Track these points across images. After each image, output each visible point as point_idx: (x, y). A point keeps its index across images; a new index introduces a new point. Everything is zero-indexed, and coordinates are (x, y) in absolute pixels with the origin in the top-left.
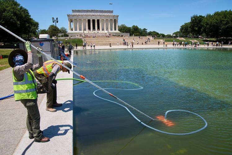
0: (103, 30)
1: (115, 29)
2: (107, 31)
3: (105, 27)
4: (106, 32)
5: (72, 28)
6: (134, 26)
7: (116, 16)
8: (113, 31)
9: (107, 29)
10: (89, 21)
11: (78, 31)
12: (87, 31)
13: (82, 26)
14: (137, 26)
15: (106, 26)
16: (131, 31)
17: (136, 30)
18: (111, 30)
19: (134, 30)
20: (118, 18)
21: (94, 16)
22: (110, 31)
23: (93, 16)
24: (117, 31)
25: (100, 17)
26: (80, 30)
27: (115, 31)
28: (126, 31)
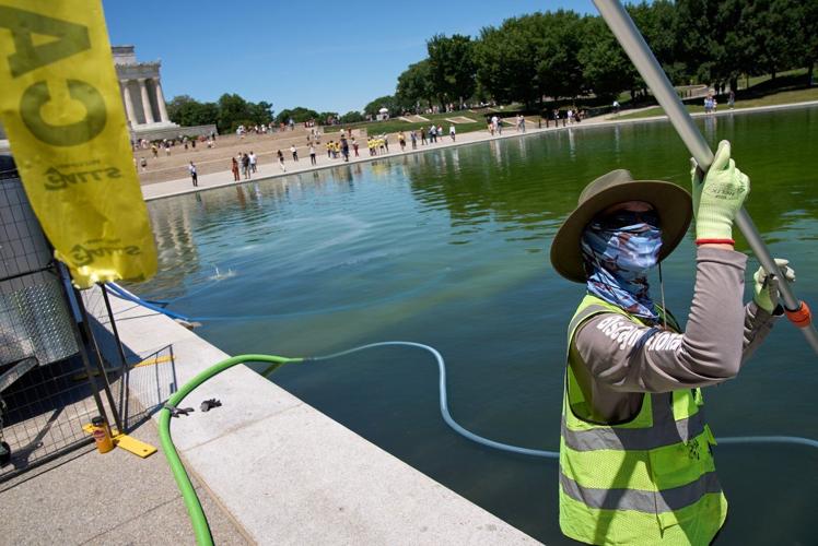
1: (157, 118)
6: (226, 97)
7: (147, 66)
8: (150, 125)
14: (237, 97)
16: (219, 115)
17: (238, 110)
18: (139, 123)
19: (231, 111)
22: (136, 127)
24: (165, 123)
27: (157, 126)
28: (198, 118)
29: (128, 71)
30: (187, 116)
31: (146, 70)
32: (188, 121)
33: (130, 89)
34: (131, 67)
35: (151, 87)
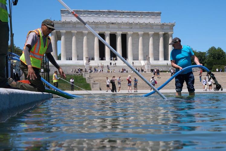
0: (136, 58)
1: (166, 58)
2: (146, 62)
4: (143, 63)
5: (60, 55)
6: (213, 49)
7: (167, 25)
8: (161, 61)
9: (146, 58)
11: (74, 61)
12: (96, 62)
13: (85, 49)
14: (220, 50)
15: (143, 50)
16: (206, 61)
17: (219, 58)
18: (155, 59)
19: (214, 58)
20: (172, 29)
21: (113, 26)
22: (152, 61)
23: (111, 26)
25: (128, 27)
26: (80, 58)
29: (154, 27)
31: (165, 28)
33: (153, 38)
34: (157, 25)
35: (166, 38)
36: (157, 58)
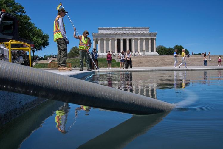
0: (136, 51)
1: (152, 51)
3: (139, 48)
8: (150, 53)
10: (119, 41)
11: (105, 54)
13: (110, 47)
20: (156, 36)
22: (145, 53)
23: (124, 35)
24: (155, 53)
25: (132, 35)
27: (152, 53)
28: (166, 53)
29: (146, 35)
30: (162, 52)
31: (152, 35)
32: (162, 53)
33: (145, 40)
34: (148, 34)
35: (152, 40)
36: (147, 51)
